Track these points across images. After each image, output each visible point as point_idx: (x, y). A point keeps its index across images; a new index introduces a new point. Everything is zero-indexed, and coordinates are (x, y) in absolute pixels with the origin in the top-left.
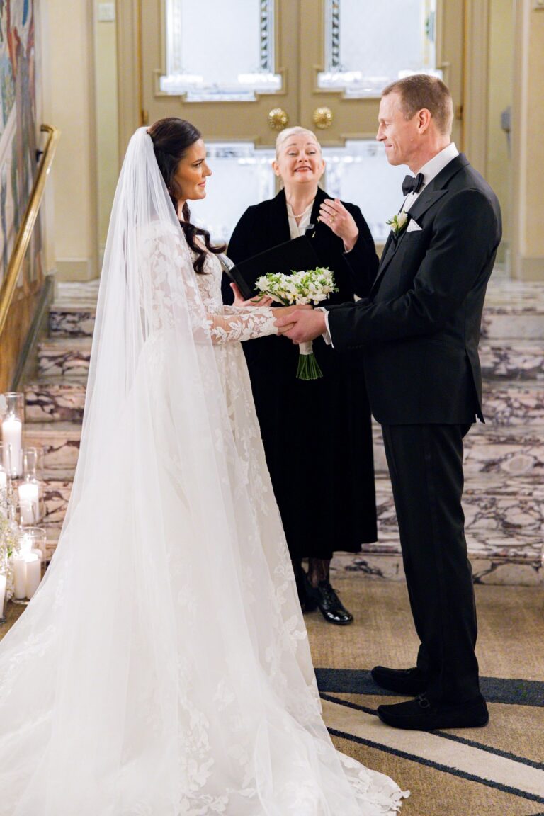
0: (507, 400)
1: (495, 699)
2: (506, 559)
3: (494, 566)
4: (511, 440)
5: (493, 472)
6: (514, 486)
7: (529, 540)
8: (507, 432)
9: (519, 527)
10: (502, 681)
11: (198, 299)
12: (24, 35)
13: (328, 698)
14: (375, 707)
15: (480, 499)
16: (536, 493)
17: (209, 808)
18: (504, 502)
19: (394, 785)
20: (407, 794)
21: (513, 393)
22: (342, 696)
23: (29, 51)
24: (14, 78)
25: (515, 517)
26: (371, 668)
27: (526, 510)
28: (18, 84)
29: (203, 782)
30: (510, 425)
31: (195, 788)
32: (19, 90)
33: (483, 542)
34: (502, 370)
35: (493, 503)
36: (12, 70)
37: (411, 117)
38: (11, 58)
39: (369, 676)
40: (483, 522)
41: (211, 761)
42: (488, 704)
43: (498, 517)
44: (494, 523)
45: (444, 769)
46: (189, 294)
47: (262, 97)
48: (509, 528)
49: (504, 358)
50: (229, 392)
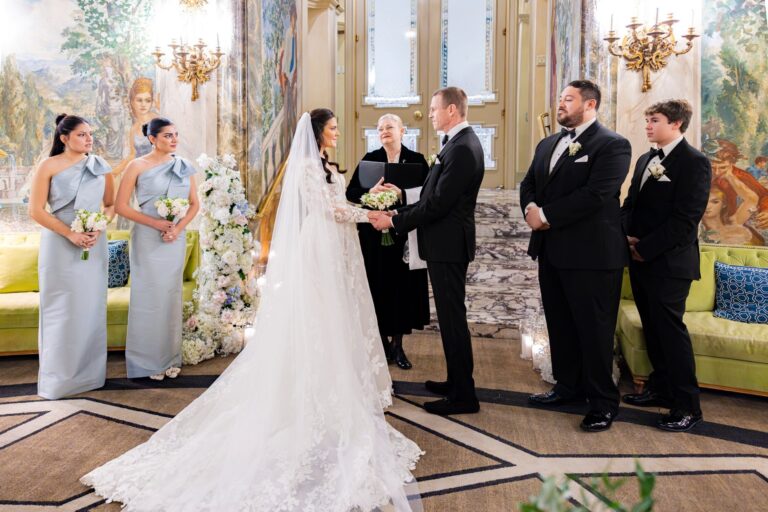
0: (514, 247)
1: (484, 400)
2: (505, 327)
3: (499, 330)
4: (514, 267)
5: (505, 282)
6: (514, 289)
7: (518, 317)
8: (512, 263)
9: (515, 310)
10: (490, 390)
11: (328, 196)
12: (290, 76)
13: (399, 397)
14: (422, 403)
15: (495, 296)
16: (523, 294)
17: (318, 458)
18: (508, 298)
19: (418, 448)
20: (423, 453)
21: (517, 244)
22: (406, 397)
23: (293, 84)
24: (283, 96)
25: (513, 305)
26: (424, 382)
27: (518, 302)
28: (286, 98)
29: (318, 442)
30: (516, 260)
31: (314, 445)
32: (286, 102)
33: (495, 318)
34: (514, 233)
35: (502, 298)
36: (281, 91)
37: (446, 108)
38: (282, 87)
39: (424, 386)
40: (497, 307)
41: (324, 432)
42: (480, 403)
43: (504, 305)
44: (502, 308)
45: (448, 439)
46: (323, 193)
47: (411, 105)
48: (510, 311)
49: (515, 227)
50: (345, 243)
